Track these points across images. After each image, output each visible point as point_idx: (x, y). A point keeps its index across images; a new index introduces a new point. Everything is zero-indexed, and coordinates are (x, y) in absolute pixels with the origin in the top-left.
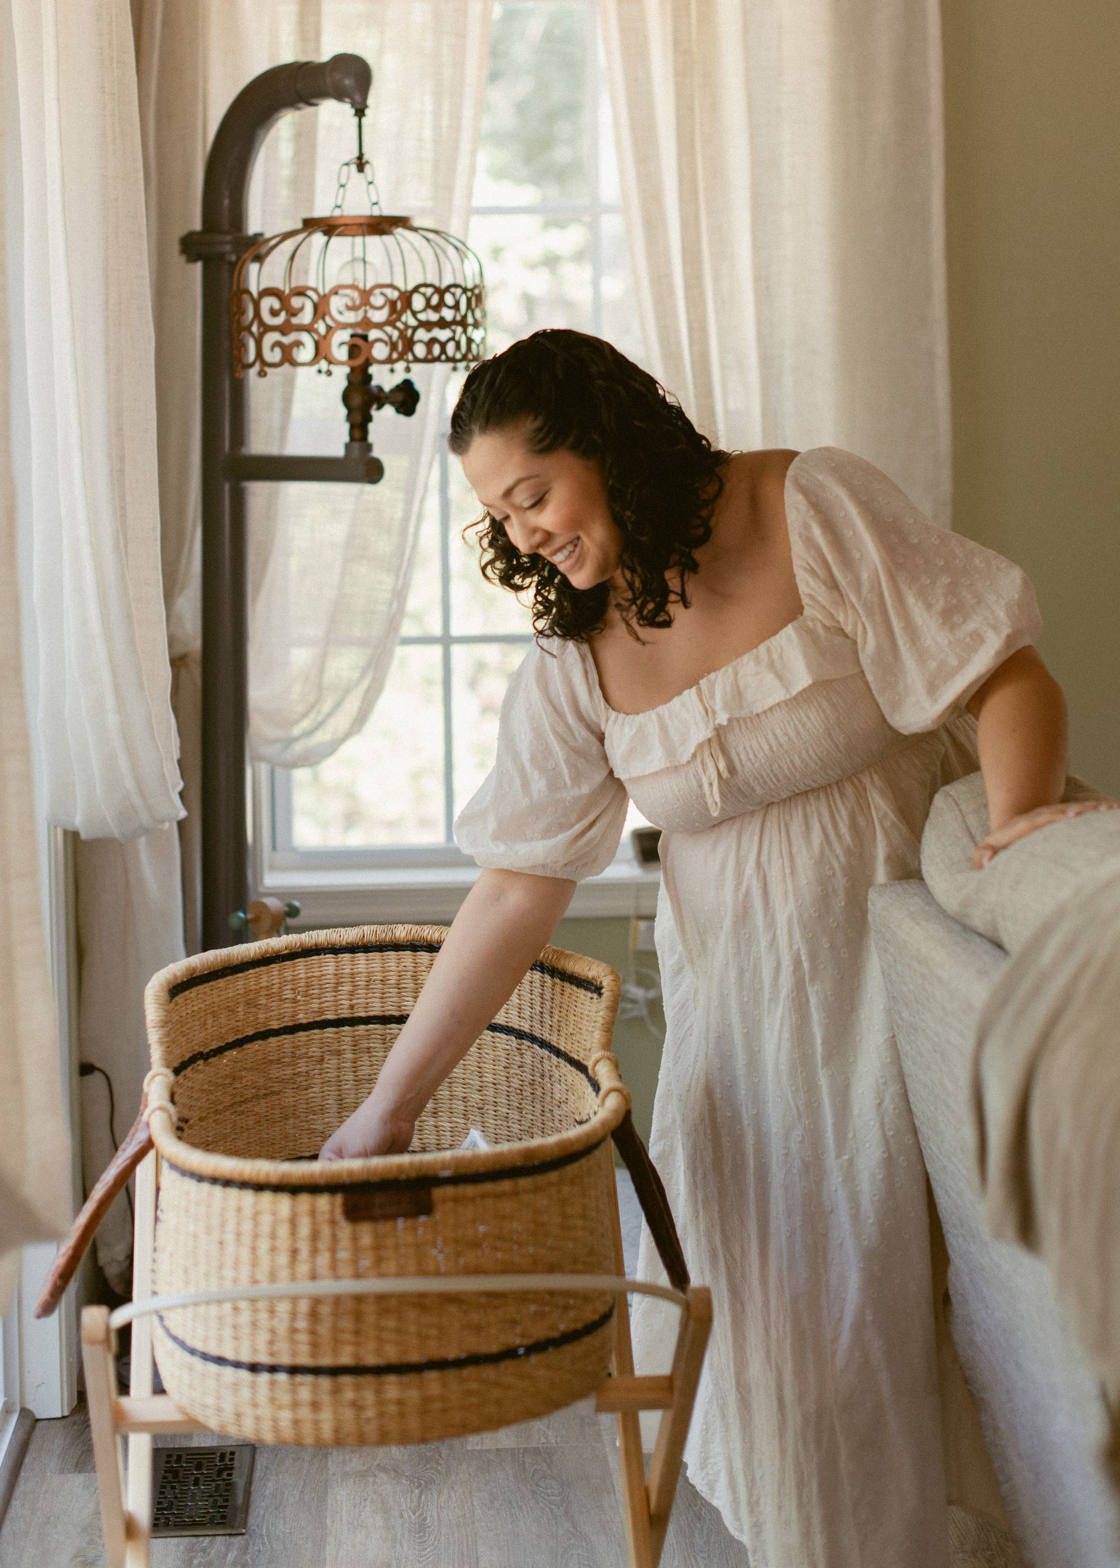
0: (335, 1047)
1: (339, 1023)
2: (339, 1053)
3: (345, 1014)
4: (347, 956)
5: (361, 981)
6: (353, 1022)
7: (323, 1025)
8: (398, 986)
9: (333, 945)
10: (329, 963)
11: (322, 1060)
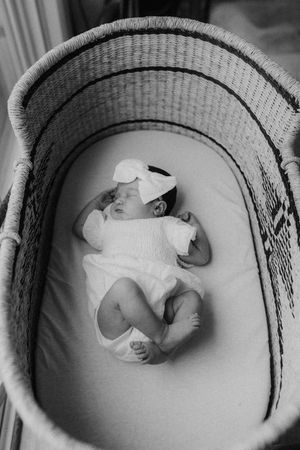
0: (132, 81)
1: (134, 70)
2: (134, 83)
3: (138, 66)
4: (139, 36)
5: (146, 49)
6: (141, 69)
7: (126, 72)
8: (166, 53)
9: (131, 30)
10: (128, 41)
11: (125, 86)
